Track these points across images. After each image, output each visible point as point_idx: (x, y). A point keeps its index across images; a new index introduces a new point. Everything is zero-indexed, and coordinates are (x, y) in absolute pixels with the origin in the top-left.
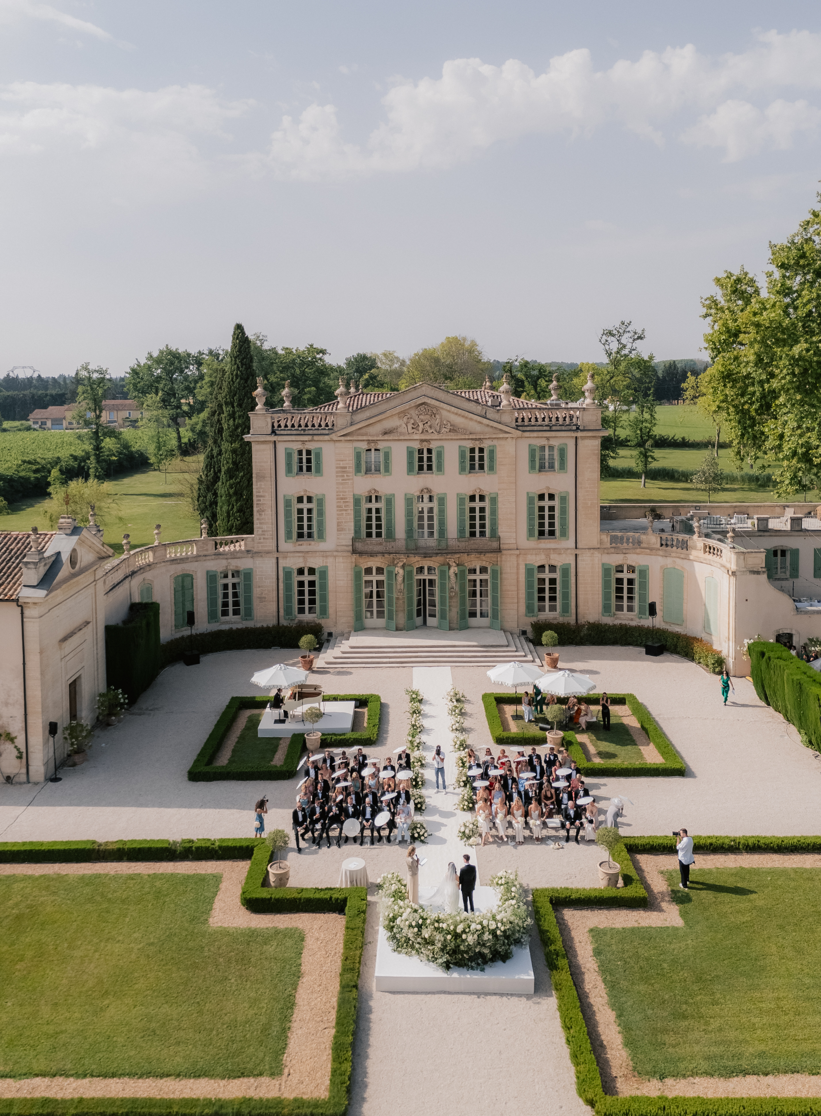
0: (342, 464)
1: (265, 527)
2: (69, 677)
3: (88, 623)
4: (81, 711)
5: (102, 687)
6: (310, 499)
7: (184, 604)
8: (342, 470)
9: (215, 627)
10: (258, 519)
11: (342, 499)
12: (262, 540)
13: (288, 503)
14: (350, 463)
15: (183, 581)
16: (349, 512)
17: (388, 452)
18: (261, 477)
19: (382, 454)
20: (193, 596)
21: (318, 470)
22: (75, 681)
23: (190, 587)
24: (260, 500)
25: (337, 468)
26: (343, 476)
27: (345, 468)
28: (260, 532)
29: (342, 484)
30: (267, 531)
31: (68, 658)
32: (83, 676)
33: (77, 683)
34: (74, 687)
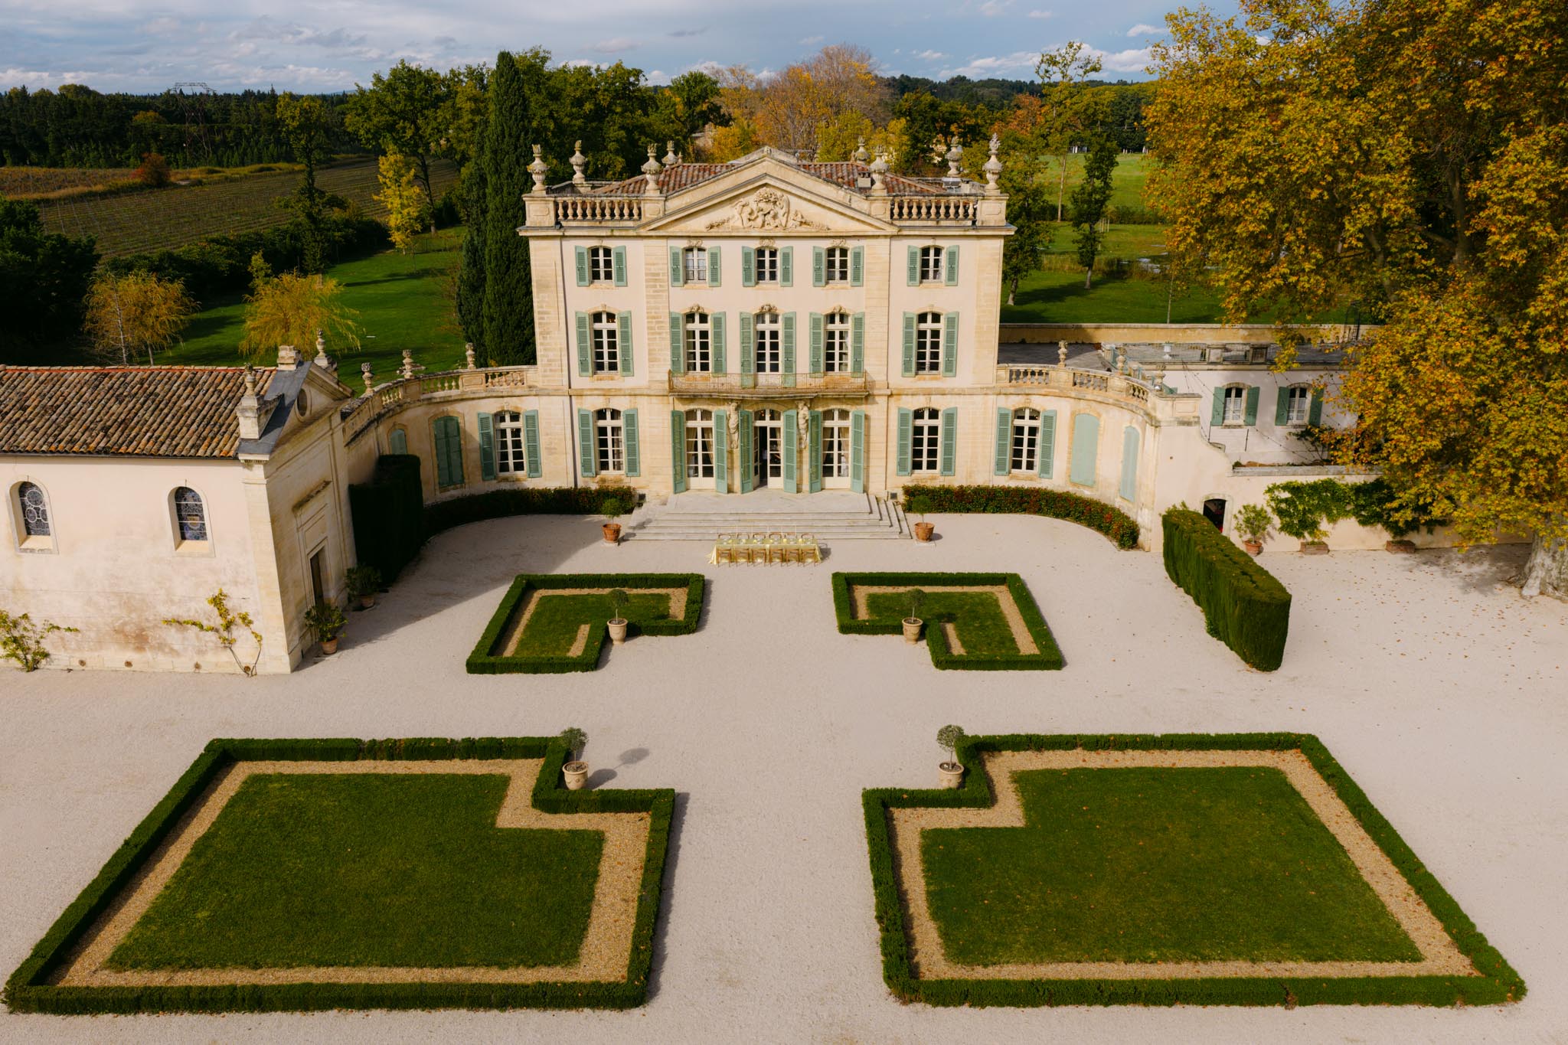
0: (653, 270)
1: (551, 355)
2: (309, 550)
3: (327, 483)
4: (328, 590)
5: (351, 562)
6: (611, 317)
7: (448, 456)
8: (653, 278)
9: (492, 486)
10: (542, 344)
11: (654, 318)
12: (548, 373)
13: (581, 322)
14: (665, 267)
15: (446, 426)
16: (664, 335)
17: (716, 254)
18: (544, 287)
19: (706, 256)
20: (460, 445)
21: (621, 278)
22: (317, 555)
23: (455, 433)
24: (543, 318)
25: (647, 274)
26: (655, 286)
27: (658, 275)
28: (545, 362)
29: (654, 297)
30: (554, 360)
31: (305, 528)
32: (326, 548)
33: (321, 557)
34: (316, 563)
